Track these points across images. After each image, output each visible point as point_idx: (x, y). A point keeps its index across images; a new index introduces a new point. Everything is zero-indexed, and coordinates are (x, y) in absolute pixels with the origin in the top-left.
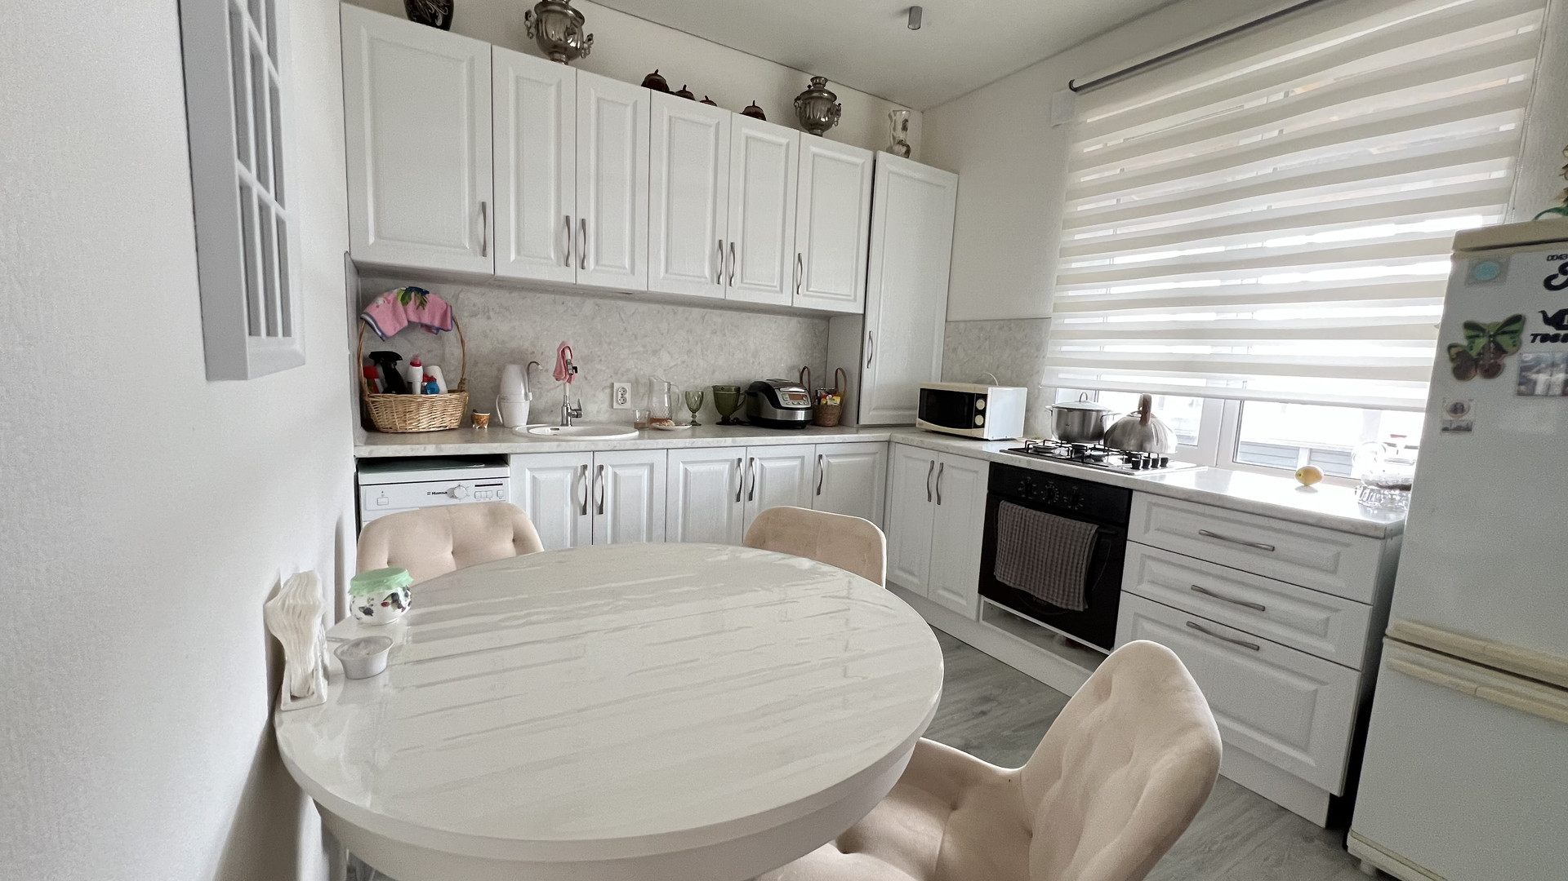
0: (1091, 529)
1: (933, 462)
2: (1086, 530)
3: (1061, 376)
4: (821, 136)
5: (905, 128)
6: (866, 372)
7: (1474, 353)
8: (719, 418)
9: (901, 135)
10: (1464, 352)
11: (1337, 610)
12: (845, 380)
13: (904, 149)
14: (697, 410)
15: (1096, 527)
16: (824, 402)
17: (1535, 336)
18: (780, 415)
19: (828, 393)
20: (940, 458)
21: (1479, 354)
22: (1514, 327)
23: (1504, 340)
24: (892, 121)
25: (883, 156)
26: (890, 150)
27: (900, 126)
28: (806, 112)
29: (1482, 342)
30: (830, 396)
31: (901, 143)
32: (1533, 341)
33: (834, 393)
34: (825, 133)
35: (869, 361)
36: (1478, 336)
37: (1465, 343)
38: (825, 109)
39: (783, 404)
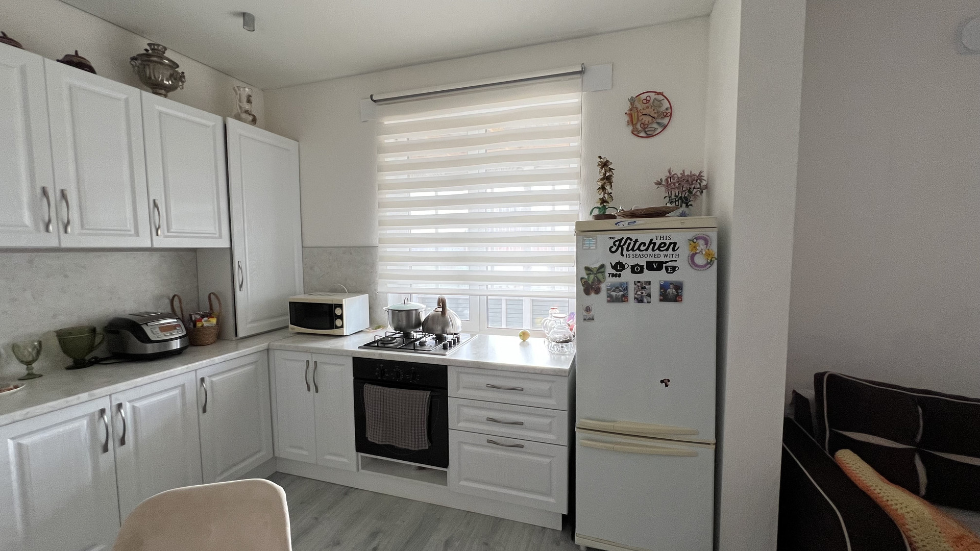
0: (427, 394)
1: (308, 362)
2: (423, 396)
3: (389, 285)
4: (166, 96)
5: (249, 101)
6: (239, 294)
7: (590, 282)
8: (70, 362)
9: (247, 107)
10: (586, 281)
11: (554, 417)
12: (220, 304)
13: (251, 118)
14: (34, 360)
15: (429, 392)
16: (200, 325)
17: (610, 274)
18: (150, 349)
19: (203, 317)
20: (312, 359)
21: (592, 283)
22: (602, 270)
23: (600, 276)
24: (237, 94)
25: (231, 122)
26: (238, 117)
27: (244, 99)
28: (145, 72)
29: (592, 276)
30: (206, 319)
31: (247, 112)
32: (609, 277)
33: (209, 315)
34: (170, 94)
35: (241, 286)
36: (590, 274)
37: (586, 277)
38: (168, 73)
39: (152, 337)
